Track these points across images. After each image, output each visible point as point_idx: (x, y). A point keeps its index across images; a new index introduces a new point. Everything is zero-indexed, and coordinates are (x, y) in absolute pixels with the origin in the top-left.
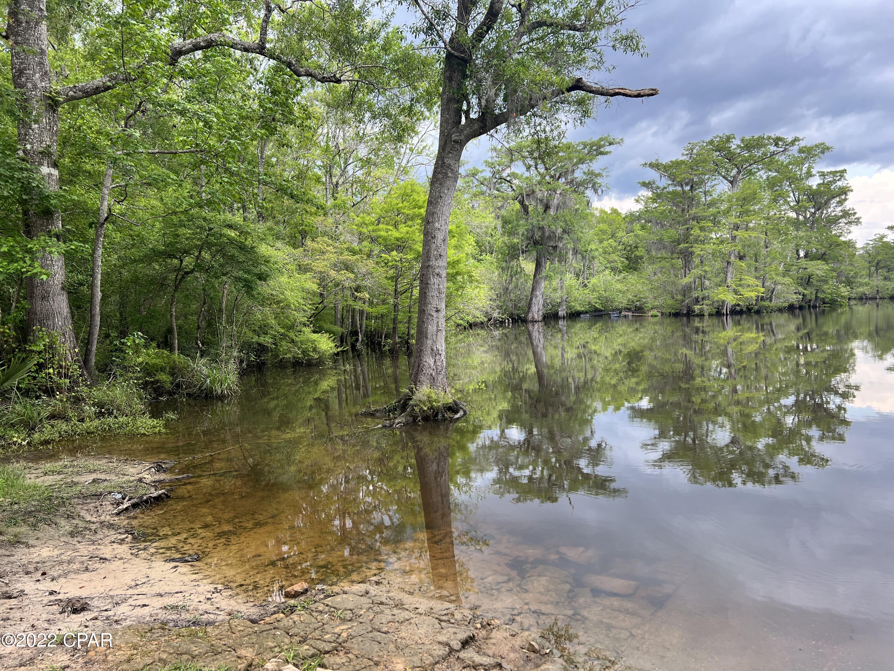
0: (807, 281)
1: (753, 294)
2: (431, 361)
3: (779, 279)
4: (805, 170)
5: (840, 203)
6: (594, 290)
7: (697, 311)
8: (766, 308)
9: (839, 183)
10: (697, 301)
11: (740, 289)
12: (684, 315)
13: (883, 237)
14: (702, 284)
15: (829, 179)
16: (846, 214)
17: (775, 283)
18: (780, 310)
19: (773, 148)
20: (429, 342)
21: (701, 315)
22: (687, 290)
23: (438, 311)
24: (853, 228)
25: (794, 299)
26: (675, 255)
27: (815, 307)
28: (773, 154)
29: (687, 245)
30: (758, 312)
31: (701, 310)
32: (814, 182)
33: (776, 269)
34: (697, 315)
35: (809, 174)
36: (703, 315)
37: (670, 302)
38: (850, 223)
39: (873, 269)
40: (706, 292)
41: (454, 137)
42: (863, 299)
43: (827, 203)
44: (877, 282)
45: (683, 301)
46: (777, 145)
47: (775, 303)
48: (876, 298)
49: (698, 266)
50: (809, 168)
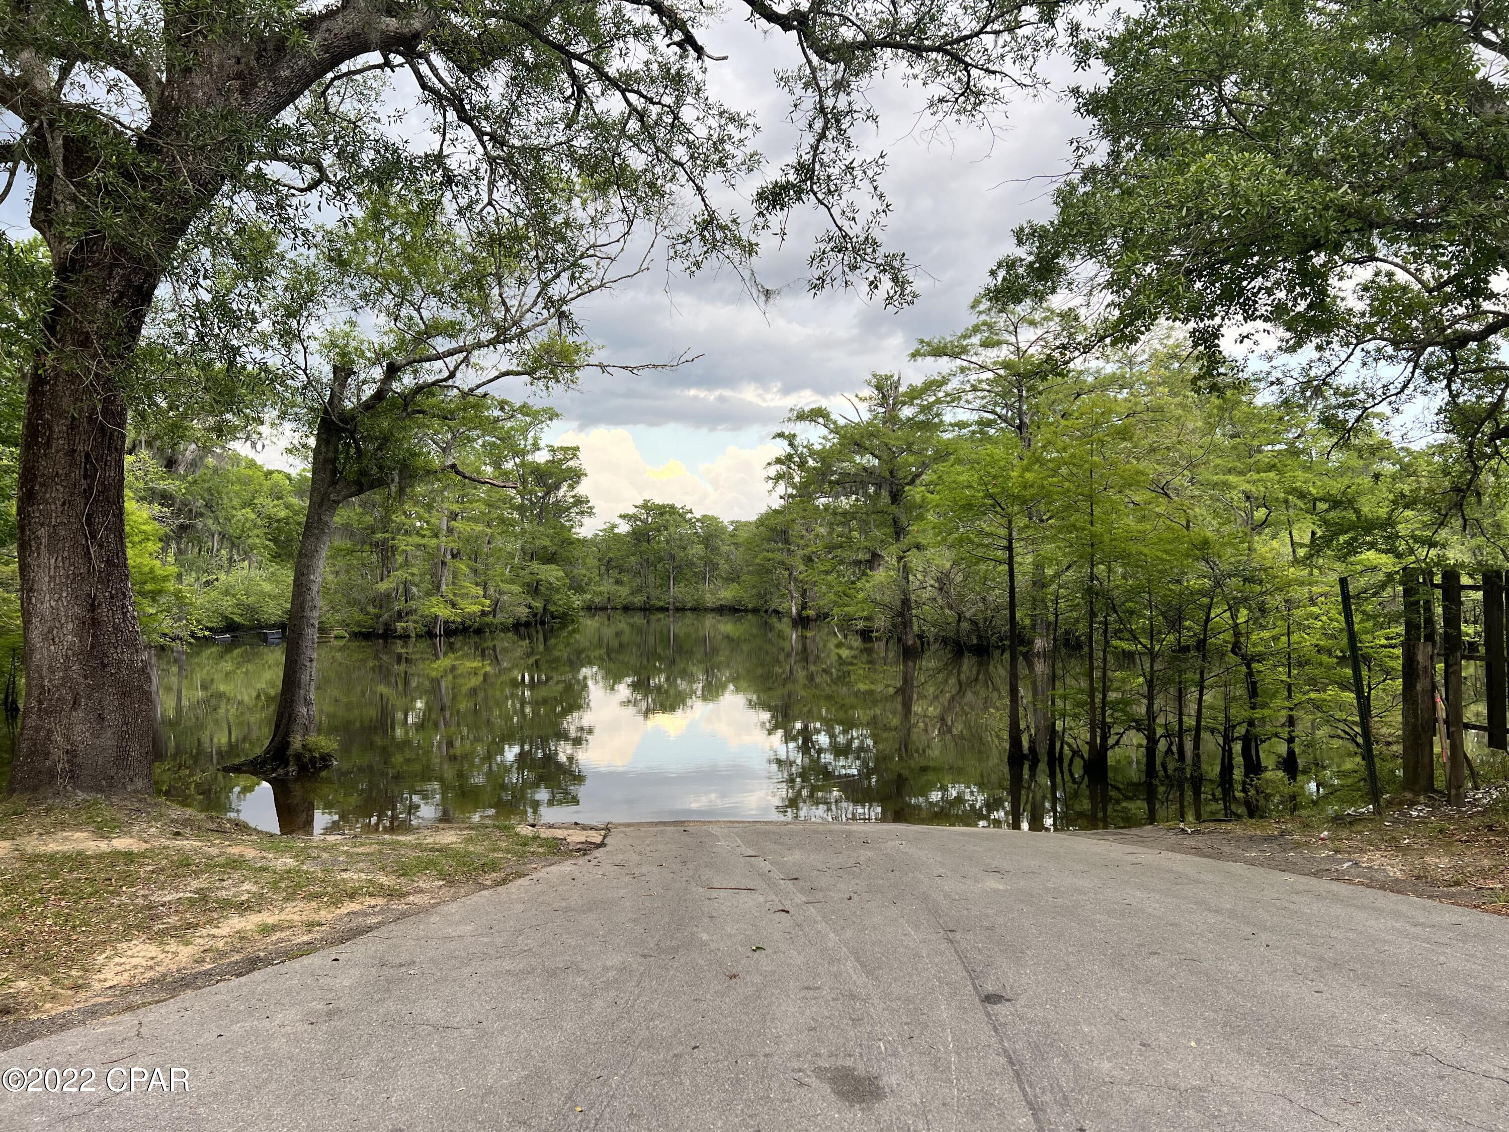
0: (534, 589)
1: (476, 608)
2: (305, 711)
3: (505, 587)
4: (530, 441)
5: (571, 487)
6: (227, 593)
7: (400, 631)
8: (488, 625)
9: (571, 463)
10: (400, 616)
11: (459, 600)
12: (379, 636)
13: (614, 526)
14: (406, 591)
15: (559, 456)
16: (579, 501)
17: (501, 593)
18: (505, 629)
19: (497, 413)
20: (302, 692)
21: (405, 637)
22: (384, 600)
23: (311, 661)
24: (586, 520)
25: (522, 612)
26: (367, 547)
27: (543, 623)
28: (497, 420)
29: (386, 535)
30: (479, 631)
31: (405, 629)
32: (541, 457)
33: (503, 574)
34: (400, 637)
35: (536, 447)
36: (409, 637)
37: (359, 616)
38: (582, 513)
39: (603, 568)
40: (413, 604)
41: (332, 497)
42: (591, 609)
43: (557, 487)
44: (607, 587)
45: (378, 616)
46: (502, 409)
47: (500, 618)
48: (606, 609)
49: (401, 566)
50: (536, 439)
